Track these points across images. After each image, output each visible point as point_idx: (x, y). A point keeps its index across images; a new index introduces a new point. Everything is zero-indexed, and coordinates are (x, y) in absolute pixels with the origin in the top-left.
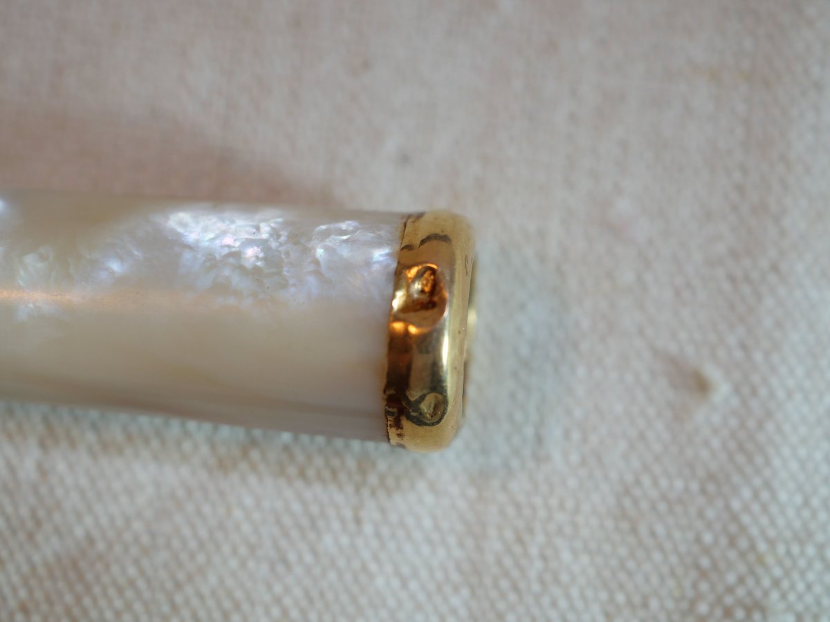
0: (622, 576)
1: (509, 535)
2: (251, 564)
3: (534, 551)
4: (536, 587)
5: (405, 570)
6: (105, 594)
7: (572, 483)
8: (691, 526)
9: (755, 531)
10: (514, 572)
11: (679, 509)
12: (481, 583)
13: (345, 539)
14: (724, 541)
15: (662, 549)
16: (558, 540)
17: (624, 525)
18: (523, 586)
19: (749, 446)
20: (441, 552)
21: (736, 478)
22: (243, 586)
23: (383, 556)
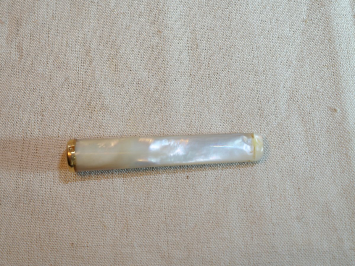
0: (330, 140)
1: (312, 138)
2: (275, 149)
3: (316, 139)
4: (318, 144)
5: (298, 146)
7: (320, 128)
8: (338, 131)
9: (348, 129)
10: (314, 143)
11: (336, 129)
12: (309, 145)
13: (288, 143)
14: (344, 132)
15: (335, 135)
16: (319, 137)
17: (328, 133)
18: (316, 144)
19: (344, 118)
20: (303, 142)
21: (343, 122)
22: (275, 153)
23: (294, 144)
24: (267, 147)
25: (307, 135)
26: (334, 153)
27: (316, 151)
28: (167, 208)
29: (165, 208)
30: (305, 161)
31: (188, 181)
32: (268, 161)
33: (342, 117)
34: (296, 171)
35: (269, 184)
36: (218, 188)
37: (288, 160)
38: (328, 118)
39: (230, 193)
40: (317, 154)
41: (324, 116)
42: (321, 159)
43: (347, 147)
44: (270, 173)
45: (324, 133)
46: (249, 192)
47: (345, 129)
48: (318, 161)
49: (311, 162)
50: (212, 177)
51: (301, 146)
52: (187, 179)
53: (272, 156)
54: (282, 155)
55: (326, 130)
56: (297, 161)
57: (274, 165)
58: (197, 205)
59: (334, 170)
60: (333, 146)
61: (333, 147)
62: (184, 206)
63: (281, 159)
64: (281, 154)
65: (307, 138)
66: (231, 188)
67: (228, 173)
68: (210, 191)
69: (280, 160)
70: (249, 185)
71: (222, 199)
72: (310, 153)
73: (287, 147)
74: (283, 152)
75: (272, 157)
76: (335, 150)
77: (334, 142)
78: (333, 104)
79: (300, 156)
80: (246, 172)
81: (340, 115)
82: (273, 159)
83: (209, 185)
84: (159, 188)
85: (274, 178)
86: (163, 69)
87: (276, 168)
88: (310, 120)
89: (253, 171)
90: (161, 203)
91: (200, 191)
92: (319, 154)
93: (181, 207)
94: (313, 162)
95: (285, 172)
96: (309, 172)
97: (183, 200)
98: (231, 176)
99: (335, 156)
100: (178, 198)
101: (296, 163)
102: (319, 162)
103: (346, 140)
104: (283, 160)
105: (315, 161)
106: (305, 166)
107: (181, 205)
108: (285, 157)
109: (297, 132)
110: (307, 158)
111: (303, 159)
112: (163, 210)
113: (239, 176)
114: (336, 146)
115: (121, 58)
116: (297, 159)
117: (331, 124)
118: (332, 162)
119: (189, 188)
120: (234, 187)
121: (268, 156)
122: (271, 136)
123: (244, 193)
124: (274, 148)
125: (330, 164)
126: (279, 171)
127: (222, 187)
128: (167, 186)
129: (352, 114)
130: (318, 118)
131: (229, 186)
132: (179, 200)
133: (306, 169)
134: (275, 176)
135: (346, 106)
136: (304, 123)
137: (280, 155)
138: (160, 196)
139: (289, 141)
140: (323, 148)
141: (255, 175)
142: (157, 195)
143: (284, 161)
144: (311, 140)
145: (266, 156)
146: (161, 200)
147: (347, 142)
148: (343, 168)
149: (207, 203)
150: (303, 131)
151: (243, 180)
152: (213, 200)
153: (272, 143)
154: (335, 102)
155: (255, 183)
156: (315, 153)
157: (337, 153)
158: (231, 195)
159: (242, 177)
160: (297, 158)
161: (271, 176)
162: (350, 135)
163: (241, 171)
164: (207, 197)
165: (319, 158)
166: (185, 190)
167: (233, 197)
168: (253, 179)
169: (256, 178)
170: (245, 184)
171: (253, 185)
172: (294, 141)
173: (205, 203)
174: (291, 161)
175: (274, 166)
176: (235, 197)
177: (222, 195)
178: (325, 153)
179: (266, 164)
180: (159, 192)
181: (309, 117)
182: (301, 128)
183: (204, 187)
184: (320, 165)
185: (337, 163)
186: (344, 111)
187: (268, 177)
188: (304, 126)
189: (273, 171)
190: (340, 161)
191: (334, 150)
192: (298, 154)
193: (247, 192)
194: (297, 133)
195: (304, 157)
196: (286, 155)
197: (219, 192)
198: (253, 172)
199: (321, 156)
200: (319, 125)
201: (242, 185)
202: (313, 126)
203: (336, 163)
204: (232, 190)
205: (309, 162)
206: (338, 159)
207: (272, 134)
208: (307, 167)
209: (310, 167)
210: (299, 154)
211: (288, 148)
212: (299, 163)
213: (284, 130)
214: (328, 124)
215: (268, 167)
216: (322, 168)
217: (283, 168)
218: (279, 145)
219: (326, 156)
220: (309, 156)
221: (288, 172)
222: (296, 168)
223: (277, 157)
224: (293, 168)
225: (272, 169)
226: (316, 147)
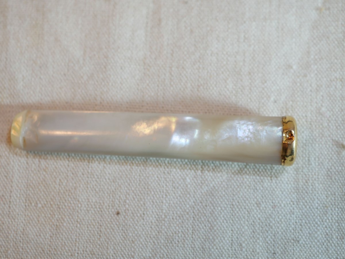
0: (329, 188)
1: (304, 181)
2: (249, 190)
3: (310, 184)
4: (311, 192)
5: (282, 190)
6: (218, 198)
7: (317, 169)
10: (306, 189)
11: (340, 173)
12: (299, 192)
13: (269, 184)
15: (337, 182)
16: (315, 182)
17: (329, 178)
18: (308, 192)
20: (290, 186)
22: (248, 195)
23: (277, 187)
24: (238, 184)
25: (297, 175)
26: (333, 209)
27: (306, 202)
28: (81, 253)
29: (78, 253)
30: (290, 214)
31: (118, 218)
32: (236, 206)
34: (274, 227)
35: (232, 240)
36: (159, 235)
37: (264, 209)
38: (331, 156)
39: (175, 245)
40: (308, 207)
41: (326, 153)
42: (313, 215)
44: (237, 224)
45: (322, 177)
46: (203, 248)
48: (307, 217)
49: (297, 216)
50: (152, 217)
51: (287, 190)
52: (116, 216)
53: (243, 200)
54: (258, 200)
55: (326, 173)
56: (278, 213)
57: (245, 213)
58: (124, 256)
59: (329, 234)
60: (333, 198)
62: (106, 254)
63: (256, 205)
64: (256, 198)
65: (297, 180)
66: (177, 238)
67: (176, 215)
68: (147, 238)
69: (253, 208)
70: (204, 237)
71: (162, 251)
72: (299, 203)
73: (267, 189)
74: (260, 195)
76: (335, 205)
77: (334, 192)
79: (282, 205)
80: (202, 217)
82: (245, 204)
83: (146, 229)
84: (74, 222)
85: (242, 232)
87: (246, 218)
88: (304, 156)
89: (212, 218)
90: (74, 244)
91: (132, 236)
92: (311, 207)
93: (102, 255)
94: (300, 216)
95: (258, 226)
96: (293, 231)
97: (106, 245)
98: (180, 221)
99: (333, 214)
100: (100, 241)
101: (277, 215)
102: (309, 219)
104: (258, 208)
105: (304, 216)
106: (289, 221)
107: (101, 252)
108: (261, 203)
110: (293, 211)
111: (286, 211)
112: (75, 255)
113: (191, 221)
114: (337, 199)
116: (278, 210)
118: (328, 221)
119: (117, 228)
120: (181, 236)
121: (238, 199)
123: (195, 247)
124: (247, 187)
125: (324, 224)
126: (250, 223)
127: (165, 234)
128: (86, 221)
130: (317, 154)
131: (175, 235)
132: (100, 244)
133: (289, 226)
134: (243, 230)
137: (255, 200)
138: (75, 235)
139: (270, 181)
140: (317, 198)
141: (214, 224)
142: (70, 232)
143: (260, 209)
144: (302, 184)
145: (234, 198)
146: (74, 240)
148: (342, 233)
149: (140, 254)
151: (196, 229)
152: (149, 251)
155: (213, 235)
156: (306, 204)
157: (337, 209)
158: (175, 248)
159: (196, 224)
160: (279, 208)
161: (237, 228)
163: (195, 215)
164: (141, 245)
165: (310, 213)
166: (112, 230)
167: (178, 251)
168: (210, 229)
169: (215, 228)
170: (197, 235)
171: (210, 239)
172: (278, 182)
173: (137, 254)
174: (270, 212)
175: (244, 215)
176: (180, 252)
177: (162, 247)
178: (320, 206)
179: (233, 210)
180: (73, 228)
181: (305, 151)
183: (138, 230)
184: (310, 223)
185: (335, 224)
187: (233, 229)
189: (242, 222)
190: (339, 222)
191: (333, 204)
192: (280, 202)
193: (199, 248)
195: (288, 208)
196: (264, 201)
197: (159, 241)
198: (212, 220)
199: (313, 210)
200: (317, 164)
201: (194, 236)
202: (308, 164)
203: (333, 224)
204: (178, 241)
205: (295, 216)
206: (337, 219)
208: (291, 223)
209: (295, 224)
211: (267, 191)
212: (281, 215)
214: (330, 165)
215: (235, 214)
216: (313, 228)
217: (256, 219)
218: (256, 185)
219: (320, 211)
220: (296, 207)
221: (263, 226)
222: (275, 223)
223: (251, 202)
224: (271, 222)
225: (240, 219)
226: (308, 197)
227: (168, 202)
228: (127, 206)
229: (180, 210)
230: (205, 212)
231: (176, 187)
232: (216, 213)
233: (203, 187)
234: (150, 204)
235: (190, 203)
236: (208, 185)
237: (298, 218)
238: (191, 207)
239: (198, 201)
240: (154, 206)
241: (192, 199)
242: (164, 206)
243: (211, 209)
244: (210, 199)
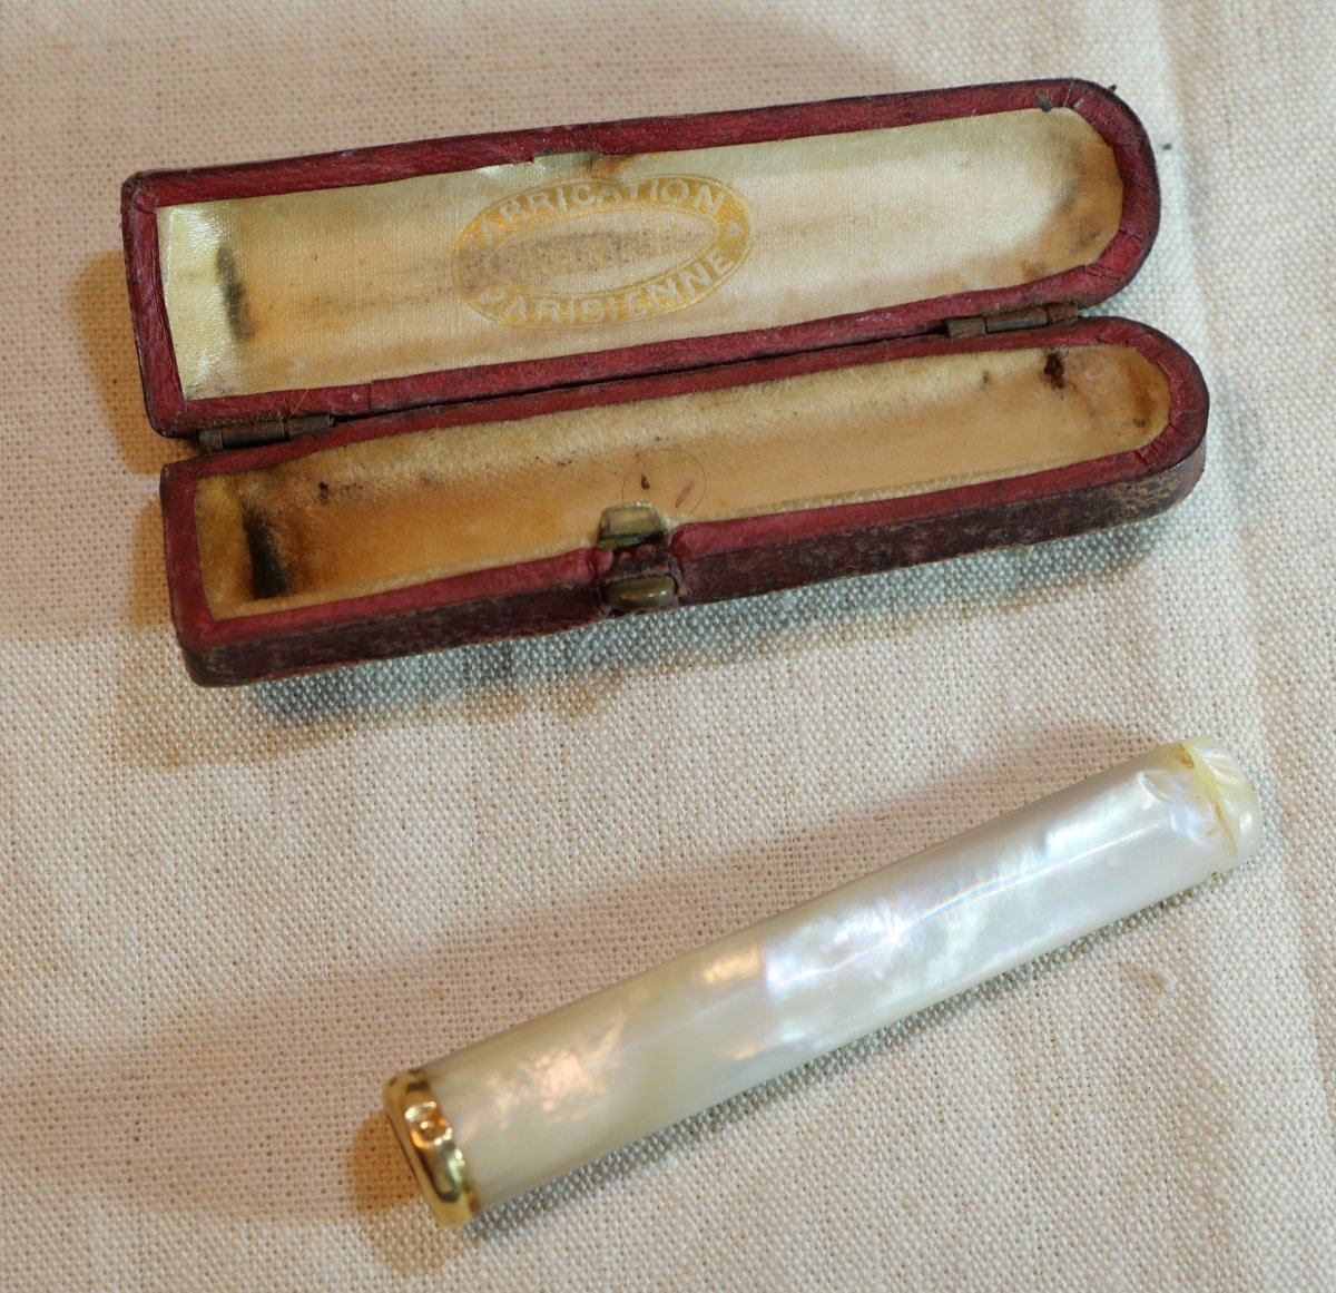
0: (1131, 1123)
1: (1048, 1111)
2: (876, 1165)
3: (1067, 1118)
4: (1074, 1143)
5: (983, 1149)
6: (780, 1206)
7: (1084, 1067)
8: (1171, 1078)
9: (1214, 1072)
10: (1058, 1135)
11: (1160, 1069)
12: (1036, 1148)
13: (936, 1137)
14: (1195, 1084)
15: (1154, 1098)
16: (1082, 1108)
17: (1125, 1088)
18: (1065, 1144)
19: (1199, 1016)
20: (1005, 1133)
21: (1195, 1039)
22: (874, 1183)
23: (965, 1142)
24: (838, 1151)
25: (1024, 1096)
26: (1152, 1187)
27: (1064, 1178)
30: (1017, 1223)
32: (839, 1225)
33: (1188, 1012)
34: (971, 1274)
37: (933, 1218)
38: (1122, 1016)
40: (1071, 1192)
41: (1105, 1010)
42: (1090, 1215)
43: (1212, 1156)
44: (851, 1283)
45: (1105, 1091)
47: (1200, 1074)
48: (1074, 1224)
49: (1042, 1227)
51: (996, 1149)
53: (861, 1199)
54: (908, 1196)
55: (1113, 1073)
56: (980, 1226)
57: (871, 1243)
59: (1150, 1269)
60: (1147, 1153)
61: (1144, 1157)
63: (903, 1212)
64: (901, 1189)
65: (1026, 1112)
67: (648, 1281)
69: (896, 1220)
72: (1041, 1186)
73: (932, 1155)
74: (912, 1178)
75: (860, 1205)
76: (1156, 1172)
77: (1148, 1133)
78: (1148, 948)
79: (989, 1199)
80: (734, 1276)
81: (1179, 1004)
82: (866, 1214)
86: (342, 771)
87: (879, 1256)
88: (1038, 1029)
89: (767, 1272)
92: (1083, 1192)
94: (1051, 1227)
95: (921, 1277)
96: (1033, 1277)
99: (1154, 1202)
101: (975, 1232)
102: (1080, 1231)
103: (1206, 1122)
104: (911, 1221)
105: (1063, 1225)
106: (1017, 1246)
108: (920, 1202)
109: (980, 1083)
110: (1025, 1211)
111: (1003, 1214)
114: (1159, 1152)
115: (142, 718)
116: (978, 1215)
117: (1139, 1045)
118: (1140, 1228)
121: (843, 1198)
122: (854, 1100)
124: (868, 1158)
125: (1129, 1240)
126: (892, 1271)
129: (1234, 998)
130: (1079, 1018)
133: (1019, 1263)
135: (1206, 962)
136: (1010, 1039)
137: (900, 1194)
139: (940, 1127)
140: (1098, 1160)
143: (918, 1222)
144: (1042, 1121)
145: (832, 1198)
147: (1209, 1132)
148: (1190, 1259)
150: (1008, 1079)
153: (858, 1133)
154: (1158, 942)
156: (1063, 1184)
157: (1164, 1186)
160: (978, 1209)
162: (1224, 1098)
163: (712, 1272)
165: (1080, 1210)
172: (963, 1125)
174: (951, 1226)
175: (869, 1247)
178: (1108, 1184)
179: (831, 1239)
181: (1037, 1014)
182: (996, 1065)
184: (1085, 1245)
185: (1164, 1236)
186: (1195, 986)
188: (1012, 1055)
189: (865, 1272)
190: (1176, 1224)
191: (1150, 1170)
192: (982, 1190)
194: (980, 1089)
195: (1008, 1205)
196: (926, 1192)
198: (767, 1278)
199: (1089, 1199)
200: (1082, 1050)
202: (1055, 1055)
203: (1158, 1235)
205: (1033, 1227)
206: (1168, 1216)
207: (861, 1090)
208: (1024, 1254)
209: (1037, 1252)
210: (988, 1190)
211: (933, 1162)
213: (917, 1071)
214: (1125, 1046)
215: (842, 1252)
216: (1096, 1259)
217: (909, 1256)
218: (894, 1147)
219: (1111, 1201)
220: (1034, 1198)
221: (936, 1276)
222: (975, 1259)
223: (886, 1205)
224: (960, 1258)
225: (860, 1264)
226: (1067, 1159)
227: (619, 1242)
228: (485, 1275)
229: (661, 1262)
230: (742, 1257)
231: (637, 1191)
232: (778, 1254)
233: (723, 1175)
234: (561, 1257)
235: (690, 1236)
236: (740, 1167)
237: (1046, 1234)
238: (693, 1248)
239: (715, 1225)
240: (573, 1261)
241: (695, 1221)
242: (607, 1258)
243: (759, 1244)
244: (754, 1213)
